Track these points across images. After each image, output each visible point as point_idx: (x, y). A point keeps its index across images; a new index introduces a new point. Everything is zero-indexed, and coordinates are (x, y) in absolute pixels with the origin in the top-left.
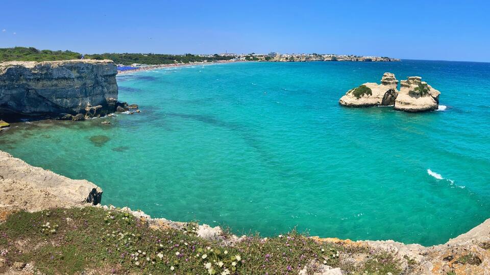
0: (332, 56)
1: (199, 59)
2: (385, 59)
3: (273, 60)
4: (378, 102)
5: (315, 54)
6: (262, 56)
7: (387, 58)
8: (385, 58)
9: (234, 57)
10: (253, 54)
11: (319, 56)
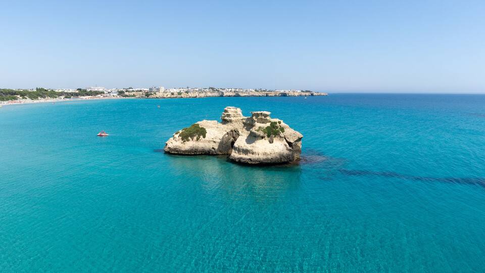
0: (233, 90)
1: (53, 94)
2: (307, 94)
3: (154, 96)
4: (213, 148)
5: (211, 88)
6: (141, 91)
7: (309, 91)
8: (307, 91)
9: (102, 93)
10: (130, 88)
11: (217, 90)
